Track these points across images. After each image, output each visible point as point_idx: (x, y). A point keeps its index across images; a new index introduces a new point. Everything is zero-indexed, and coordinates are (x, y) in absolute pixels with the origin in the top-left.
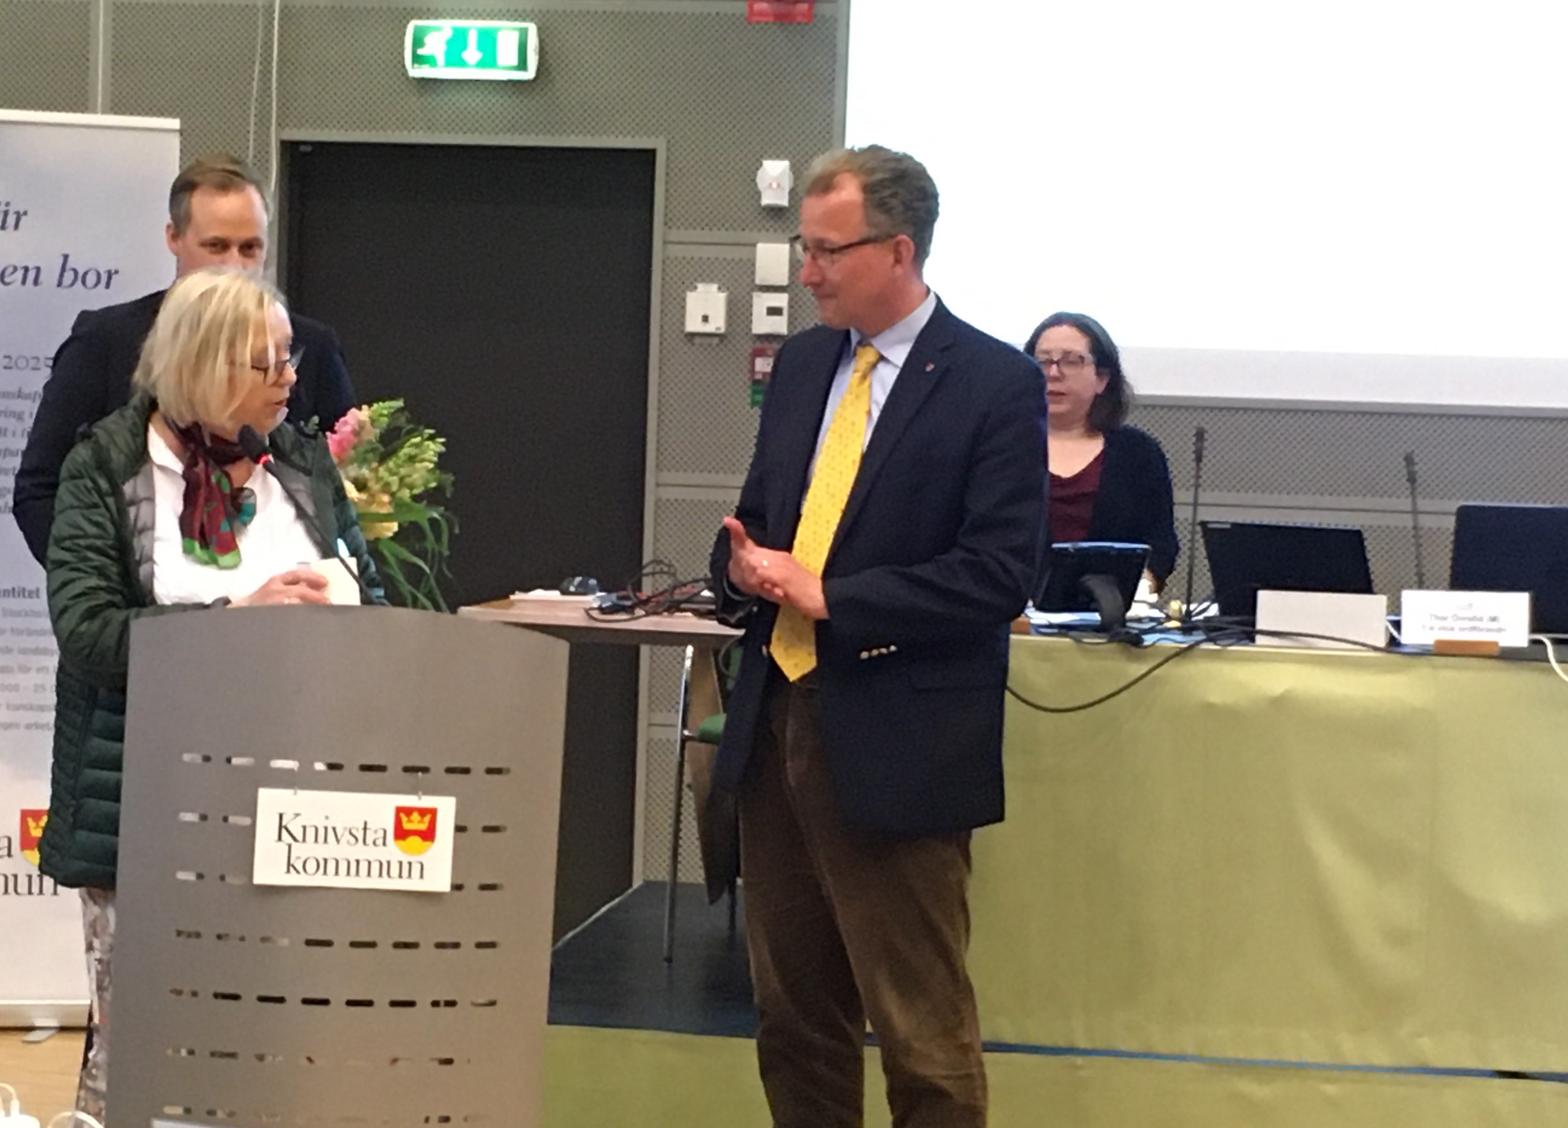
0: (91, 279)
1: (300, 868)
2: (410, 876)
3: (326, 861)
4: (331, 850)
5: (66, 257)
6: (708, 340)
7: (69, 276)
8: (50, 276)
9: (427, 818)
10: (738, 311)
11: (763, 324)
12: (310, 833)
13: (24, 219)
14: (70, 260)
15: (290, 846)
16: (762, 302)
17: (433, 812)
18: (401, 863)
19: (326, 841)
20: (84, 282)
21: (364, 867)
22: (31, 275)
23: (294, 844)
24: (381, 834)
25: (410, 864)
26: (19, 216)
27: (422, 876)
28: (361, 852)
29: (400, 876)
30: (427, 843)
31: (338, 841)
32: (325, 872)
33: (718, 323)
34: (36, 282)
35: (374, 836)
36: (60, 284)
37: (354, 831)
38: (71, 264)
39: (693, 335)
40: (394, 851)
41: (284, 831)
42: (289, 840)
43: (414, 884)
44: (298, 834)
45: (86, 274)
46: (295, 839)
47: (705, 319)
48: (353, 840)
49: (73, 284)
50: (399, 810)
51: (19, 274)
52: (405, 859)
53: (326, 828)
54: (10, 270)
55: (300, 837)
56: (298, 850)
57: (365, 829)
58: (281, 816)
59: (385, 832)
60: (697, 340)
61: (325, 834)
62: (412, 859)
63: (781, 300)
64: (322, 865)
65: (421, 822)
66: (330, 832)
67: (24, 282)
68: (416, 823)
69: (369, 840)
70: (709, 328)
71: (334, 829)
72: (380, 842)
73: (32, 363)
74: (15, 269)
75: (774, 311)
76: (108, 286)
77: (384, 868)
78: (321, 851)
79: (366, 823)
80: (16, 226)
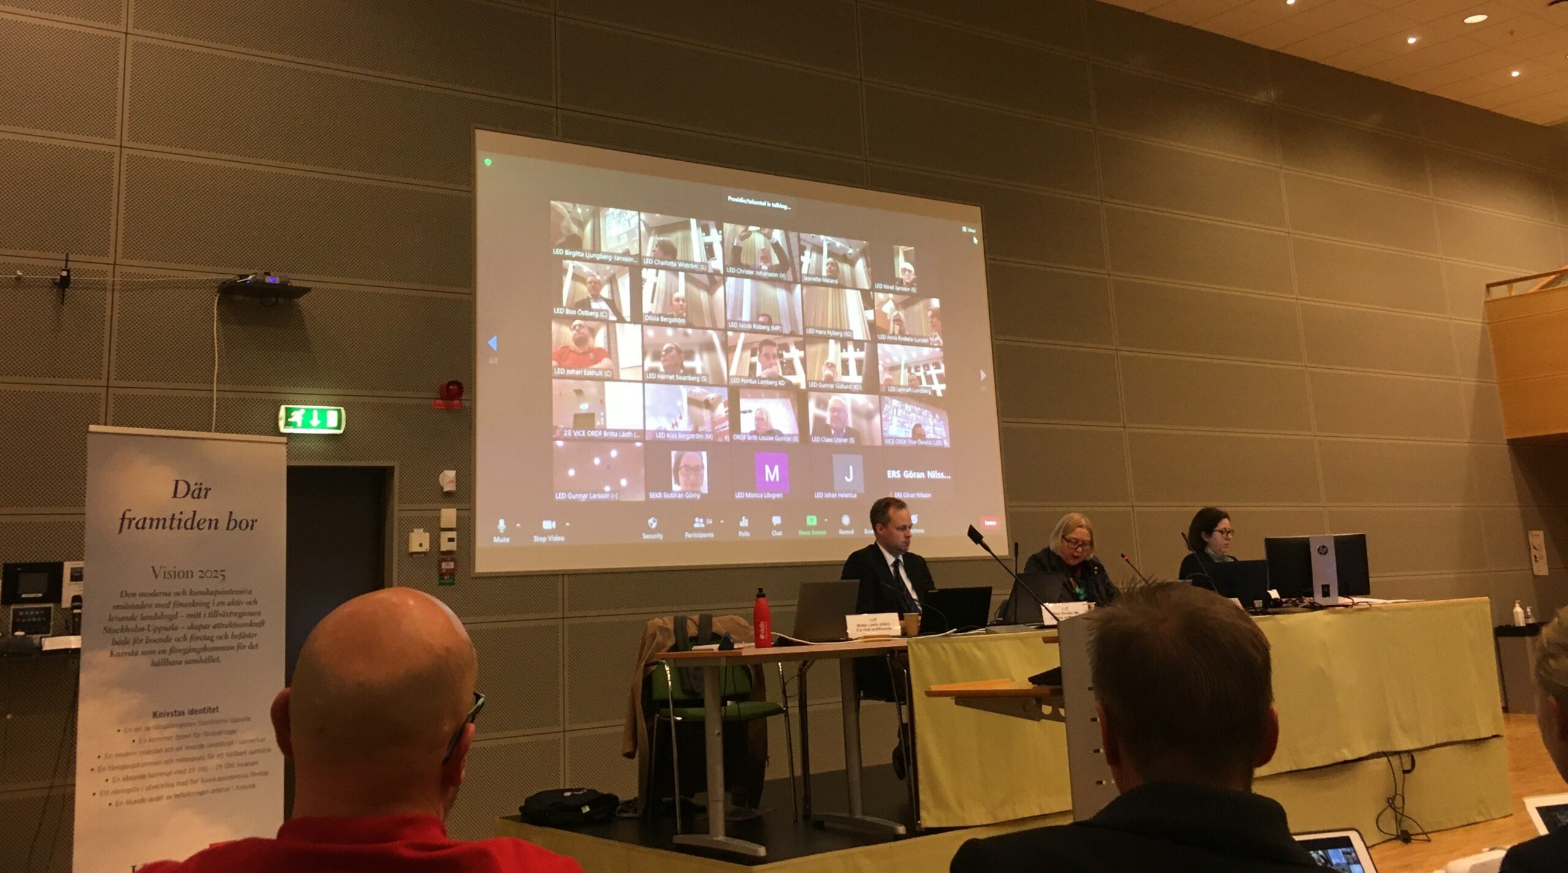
0: (244, 525)
5: (231, 513)
6: (419, 556)
7: (232, 524)
8: (223, 524)
10: (435, 541)
11: (446, 546)
13: (209, 492)
14: (233, 515)
16: (445, 536)
20: (240, 527)
22: (213, 523)
26: (207, 490)
33: (426, 547)
34: (216, 528)
36: (228, 528)
38: (233, 517)
39: (413, 553)
45: (241, 522)
47: (421, 545)
49: (235, 527)
51: (207, 523)
54: (202, 521)
60: (415, 556)
63: (453, 535)
67: (210, 527)
70: (423, 549)
73: (214, 574)
74: (205, 521)
75: (451, 540)
76: (252, 529)
80: (205, 497)
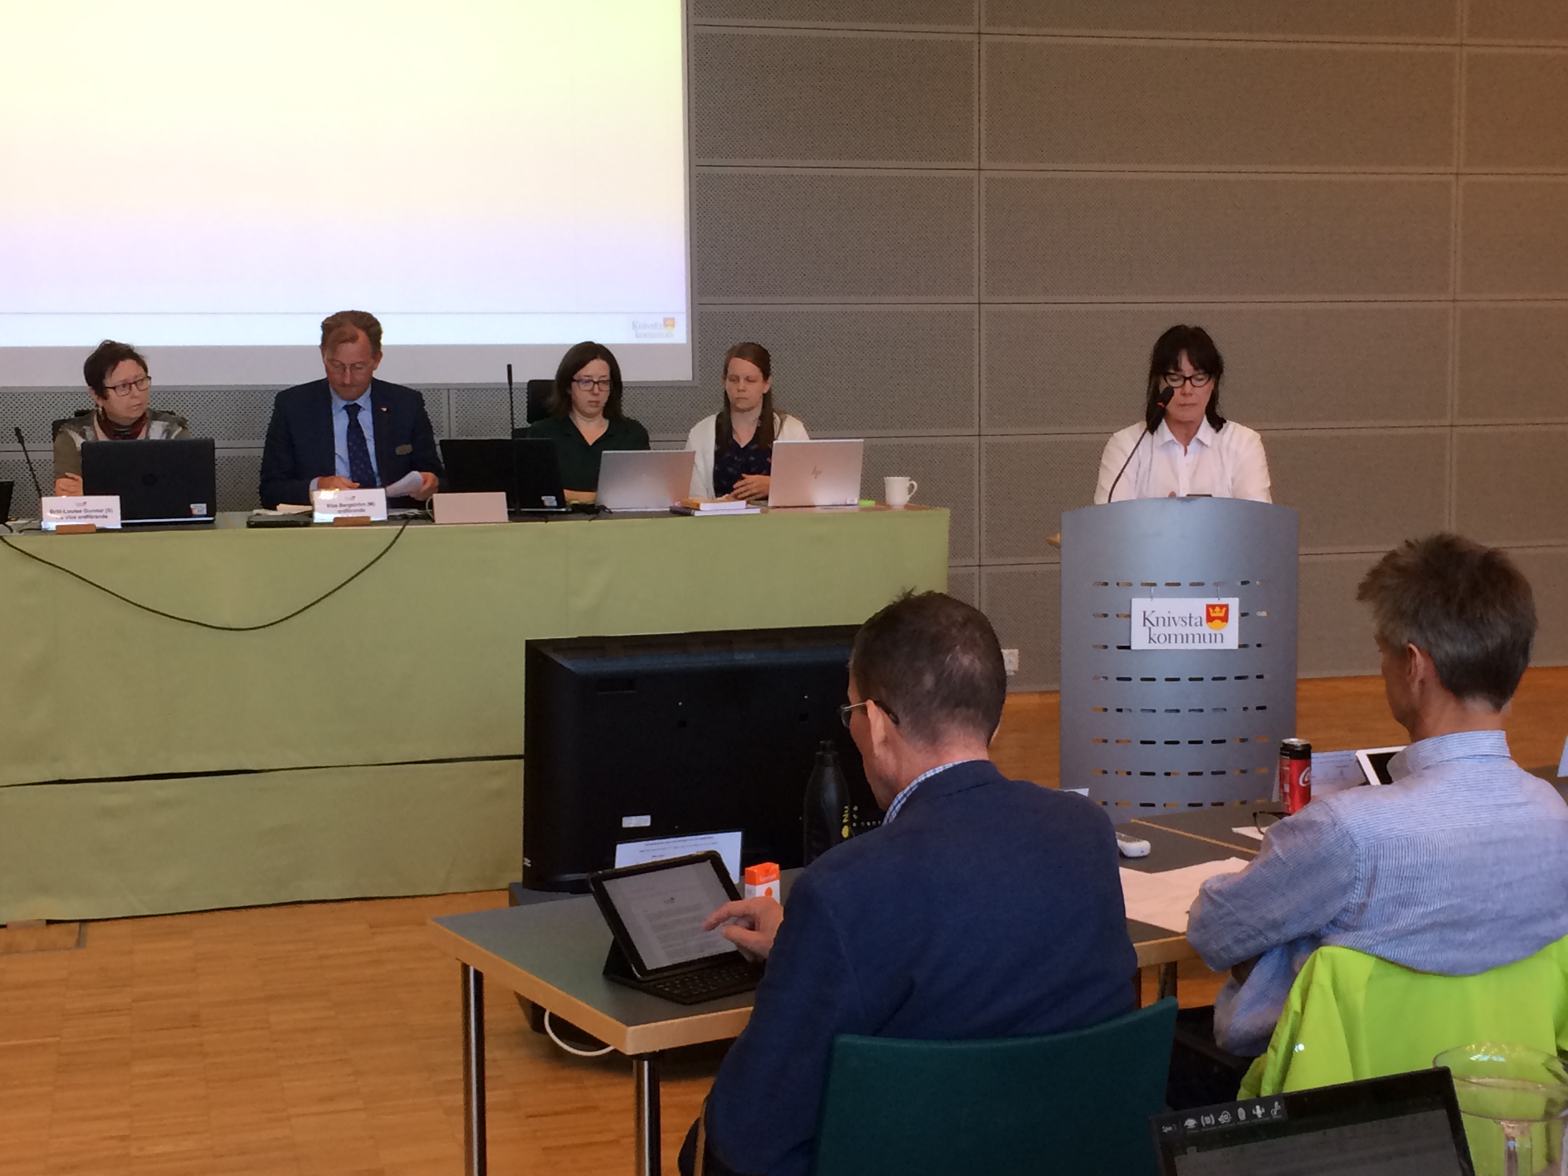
1: (1156, 641)
2: (1216, 642)
3: (1170, 635)
4: (1172, 630)
9: (1224, 609)
12: (1161, 621)
15: (1150, 629)
17: (1227, 606)
18: (1210, 635)
19: (1169, 625)
21: (1191, 637)
23: (1152, 628)
24: (1199, 620)
25: (1216, 635)
27: (1222, 642)
28: (1188, 630)
29: (1211, 642)
30: (1225, 623)
31: (1176, 625)
32: (1170, 642)
35: (1196, 621)
37: (1184, 619)
40: (1206, 629)
41: (1147, 621)
42: (1150, 625)
43: (1219, 646)
44: (1154, 622)
46: (1153, 625)
48: (1184, 624)
50: (1209, 607)
52: (1213, 632)
53: (1169, 618)
55: (1155, 624)
56: (1155, 631)
57: (1190, 617)
58: (1145, 612)
59: (1201, 618)
61: (1170, 621)
62: (1217, 632)
64: (1168, 638)
65: (1221, 612)
66: (1171, 620)
68: (1218, 613)
69: (1193, 623)
71: (1173, 618)
72: (1199, 624)
77: (1202, 638)
78: (1167, 630)
79: (1190, 614)
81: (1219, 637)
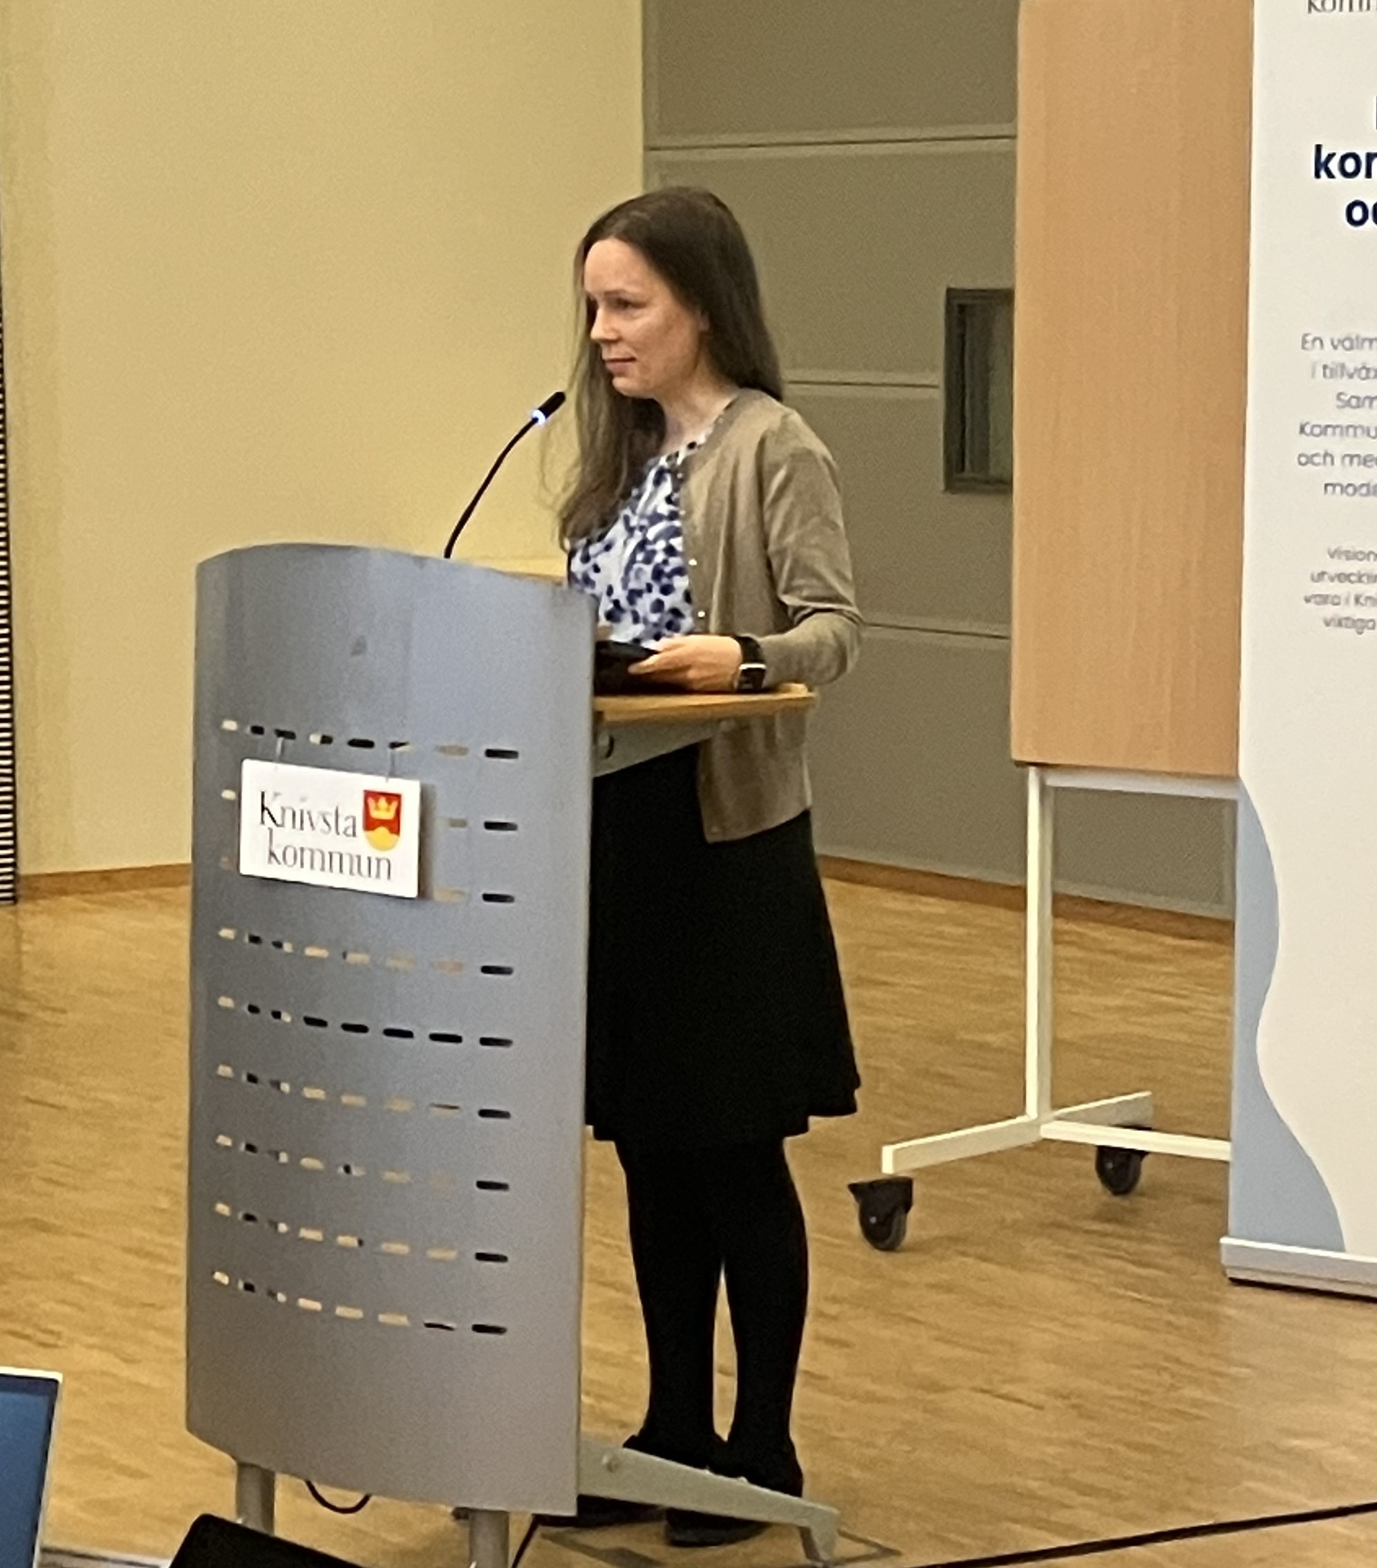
2: (378, 876)
3: (302, 851)
4: (306, 839)
9: (394, 805)
12: (289, 818)
15: (271, 830)
17: (399, 798)
18: (370, 860)
19: (302, 828)
21: (336, 859)
23: (275, 830)
24: (350, 822)
25: (378, 860)
27: (389, 878)
28: (333, 843)
29: (370, 875)
30: (393, 836)
31: (312, 825)
32: (302, 866)
35: (345, 825)
37: (327, 818)
40: (363, 844)
41: (266, 814)
42: (271, 823)
43: (382, 886)
44: (278, 817)
46: (276, 824)
48: (326, 828)
50: (367, 794)
52: (374, 853)
53: (302, 813)
55: (279, 821)
57: (337, 816)
58: (263, 795)
59: (354, 821)
61: (300, 819)
62: (380, 853)
64: (299, 856)
65: (388, 810)
66: (306, 817)
68: (383, 811)
69: (341, 829)
71: (309, 813)
72: (350, 831)
77: (355, 864)
78: (298, 839)
79: (337, 809)
81: (384, 865)
